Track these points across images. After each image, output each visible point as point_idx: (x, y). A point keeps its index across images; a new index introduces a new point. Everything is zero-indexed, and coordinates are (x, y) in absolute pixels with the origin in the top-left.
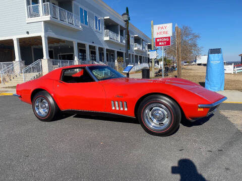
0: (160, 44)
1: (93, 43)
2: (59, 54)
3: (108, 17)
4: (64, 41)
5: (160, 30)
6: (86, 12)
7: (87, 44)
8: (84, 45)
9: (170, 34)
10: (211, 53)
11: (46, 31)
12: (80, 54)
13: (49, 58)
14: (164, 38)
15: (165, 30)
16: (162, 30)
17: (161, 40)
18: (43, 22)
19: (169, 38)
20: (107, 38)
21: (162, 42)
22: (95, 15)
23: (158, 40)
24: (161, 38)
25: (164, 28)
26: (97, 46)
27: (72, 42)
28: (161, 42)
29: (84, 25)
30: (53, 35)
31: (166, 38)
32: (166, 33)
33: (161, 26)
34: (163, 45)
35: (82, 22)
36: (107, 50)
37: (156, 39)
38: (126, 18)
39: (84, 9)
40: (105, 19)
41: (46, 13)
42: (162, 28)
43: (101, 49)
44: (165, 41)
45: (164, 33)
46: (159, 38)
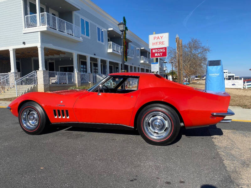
0: (156, 55)
1: (95, 55)
2: (60, 67)
3: (112, 29)
4: (64, 53)
5: (156, 41)
6: (87, 23)
7: (89, 56)
8: (85, 57)
9: (166, 45)
10: (210, 65)
11: (42, 41)
12: (82, 66)
13: (45, 69)
14: (160, 49)
15: (161, 40)
16: (159, 41)
17: (156, 50)
18: (39, 33)
19: (165, 48)
20: (110, 51)
21: (158, 53)
22: (98, 26)
23: (154, 51)
24: (157, 49)
25: (160, 38)
26: (99, 58)
27: (71, 54)
28: (156, 53)
29: (85, 36)
30: (51, 46)
31: (163, 48)
32: (162, 43)
33: (157, 35)
34: (159, 56)
35: (83, 33)
36: (110, 62)
37: (152, 49)
38: (122, 28)
39: (86, 19)
40: (108, 31)
41: (43, 23)
42: (158, 38)
43: (103, 62)
44: (161, 52)
45: (160, 43)
46: (155, 49)
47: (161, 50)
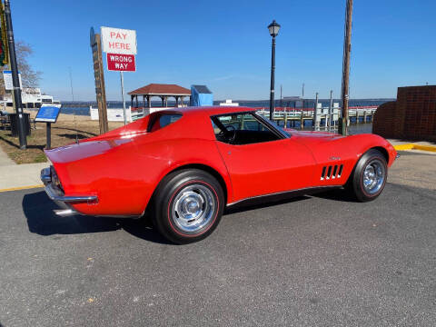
0: (117, 65)
5: (114, 40)
9: (133, 51)
14: (124, 56)
15: (125, 42)
16: (119, 40)
17: (117, 58)
19: (132, 57)
21: (120, 63)
23: (112, 58)
24: (119, 55)
25: (122, 36)
28: (117, 62)
31: (128, 56)
32: (127, 47)
33: (116, 31)
34: (122, 69)
37: (109, 55)
42: (118, 36)
44: (126, 63)
45: (122, 45)
46: (114, 55)
47: (126, 59)
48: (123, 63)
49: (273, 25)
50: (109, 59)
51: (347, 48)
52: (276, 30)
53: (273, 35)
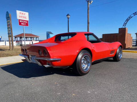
0: (22, 24)
9: (27, 19)
15: (24, 16)
19: (27, 21)
21: (23, 23)
23: (20, 21)
24: (23, 20)
31: (26, 21)
32: (25, 18)
33: (22, 12)
34: (24, 25)
37: (19, 20)
42: (22, 14)
44: (25, 23)
45: (24, 17)
47: (25, 22)
48: (24, 23)
49: (68, 15)
50: (19, 21)
51: (88, 23)
52: (69, 17)
53: (68, 18)
